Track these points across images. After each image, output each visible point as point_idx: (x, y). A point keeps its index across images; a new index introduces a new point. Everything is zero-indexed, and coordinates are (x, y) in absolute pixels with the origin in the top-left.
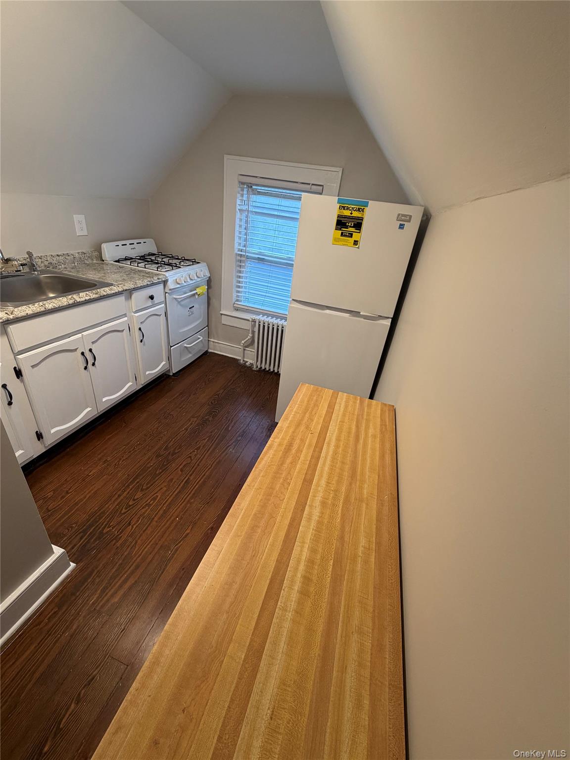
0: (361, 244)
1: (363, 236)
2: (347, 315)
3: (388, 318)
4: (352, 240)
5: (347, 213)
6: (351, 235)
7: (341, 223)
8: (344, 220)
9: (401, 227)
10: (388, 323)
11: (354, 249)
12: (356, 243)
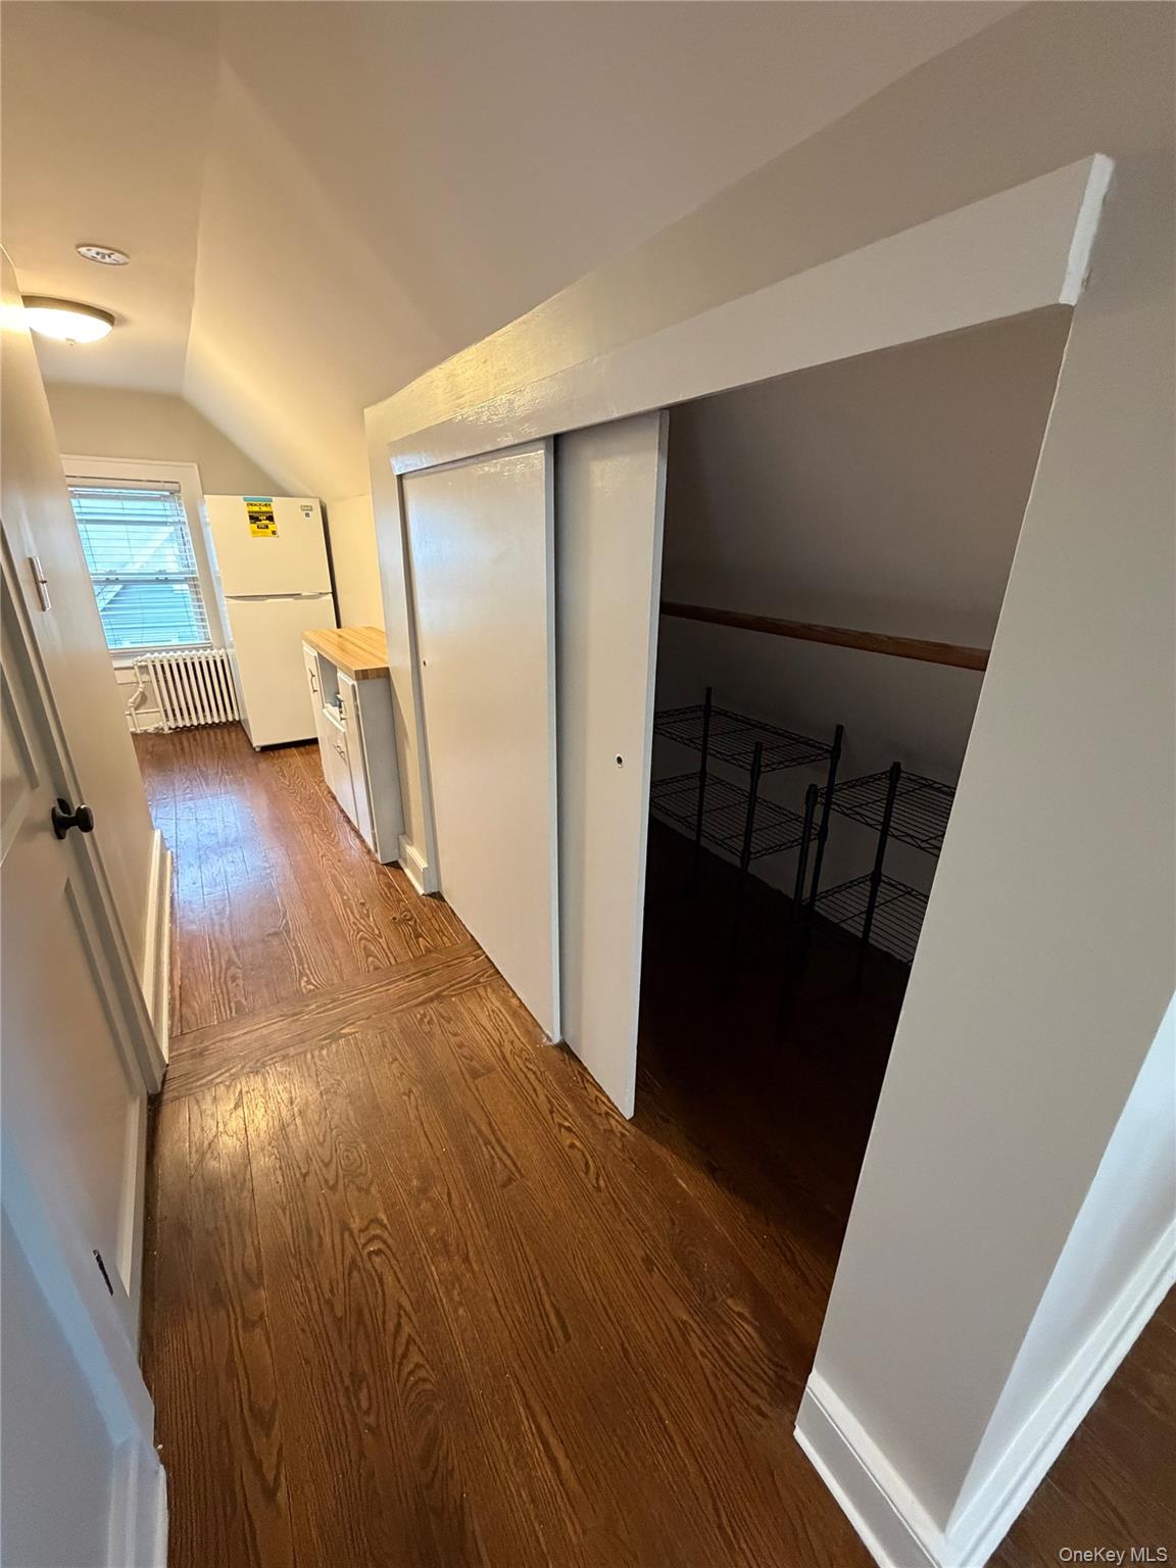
0: (279, 533)
1: (278, 524)
2: (291, 600)
3: (327, 593)
4: (269, 531)
5: (256, 509)
6: (267, 527)
7: (254, 518)
8: (255, 515)
9: (307, 515)
10: (330, 596)
11: (273, 538)
12: (274, 533)
